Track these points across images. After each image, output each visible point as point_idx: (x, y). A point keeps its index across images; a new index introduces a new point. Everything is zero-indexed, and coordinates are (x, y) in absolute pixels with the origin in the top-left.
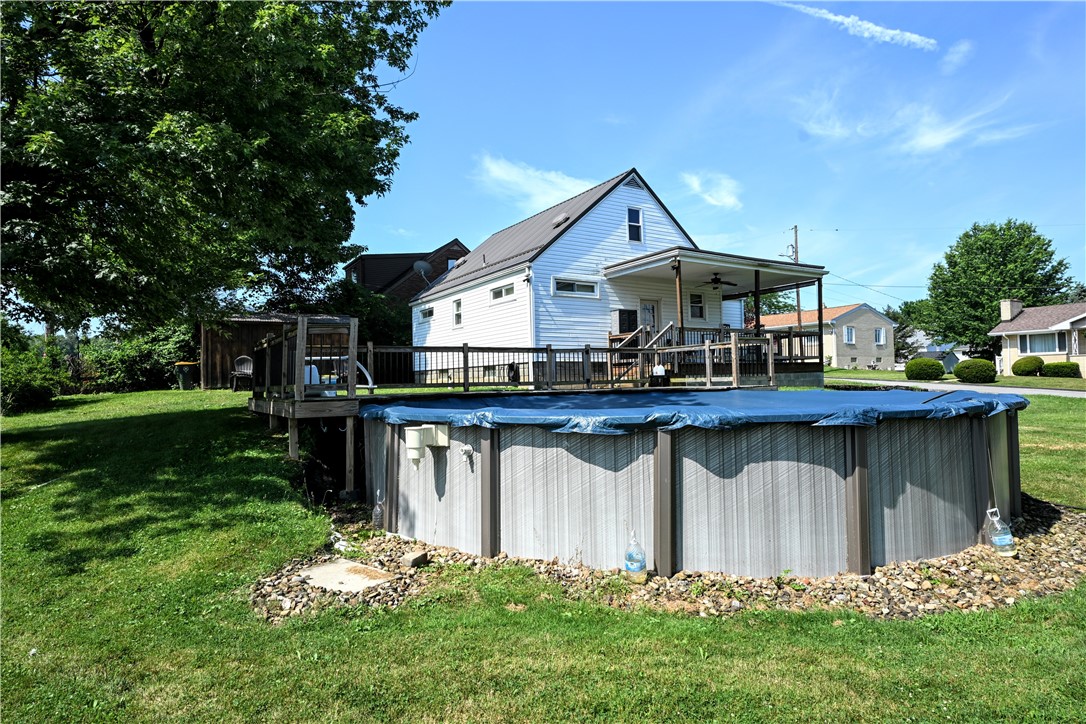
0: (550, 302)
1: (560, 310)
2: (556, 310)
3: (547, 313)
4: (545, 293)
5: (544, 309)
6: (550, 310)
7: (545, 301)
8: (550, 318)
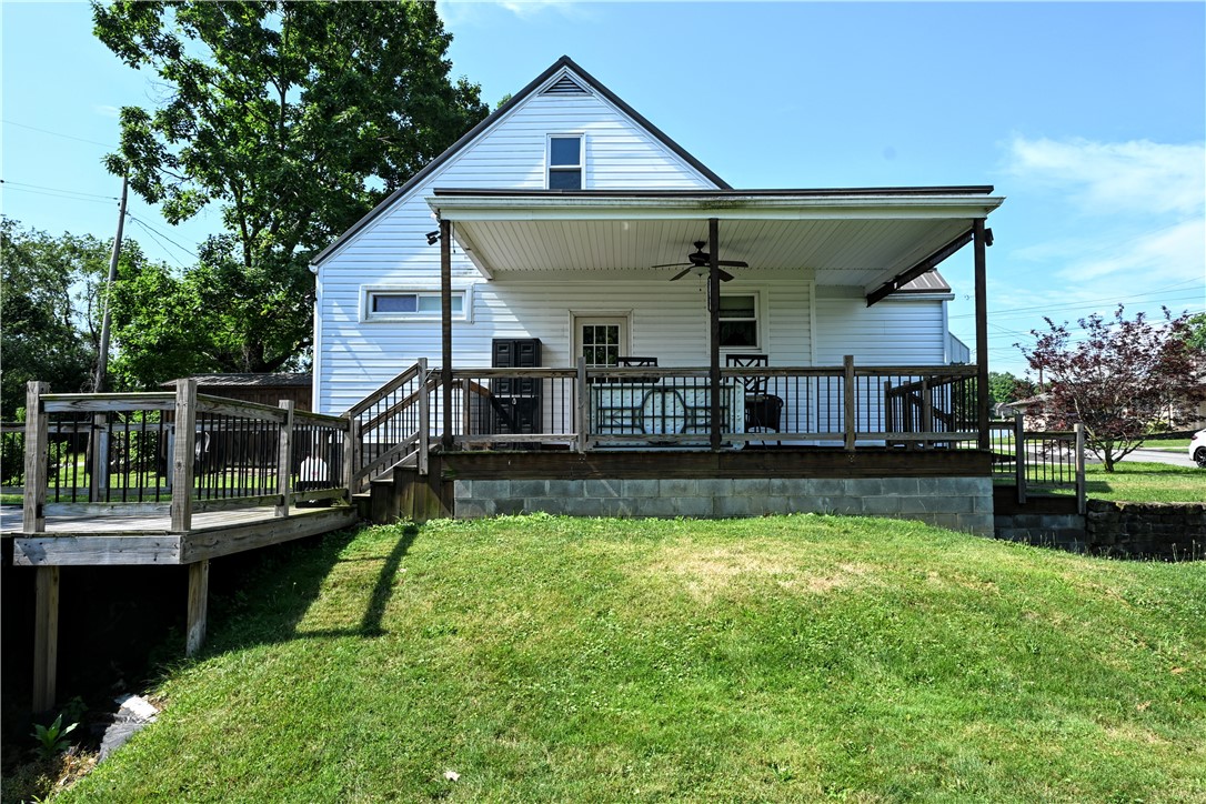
0: (357, 333)
1: (378, 348)
2: (369, 348)
3: (348, 355)
4: (345, 318)
5: (342, 348)
6: (354, 348)
7: (344, 333)
8: (354, 363)
